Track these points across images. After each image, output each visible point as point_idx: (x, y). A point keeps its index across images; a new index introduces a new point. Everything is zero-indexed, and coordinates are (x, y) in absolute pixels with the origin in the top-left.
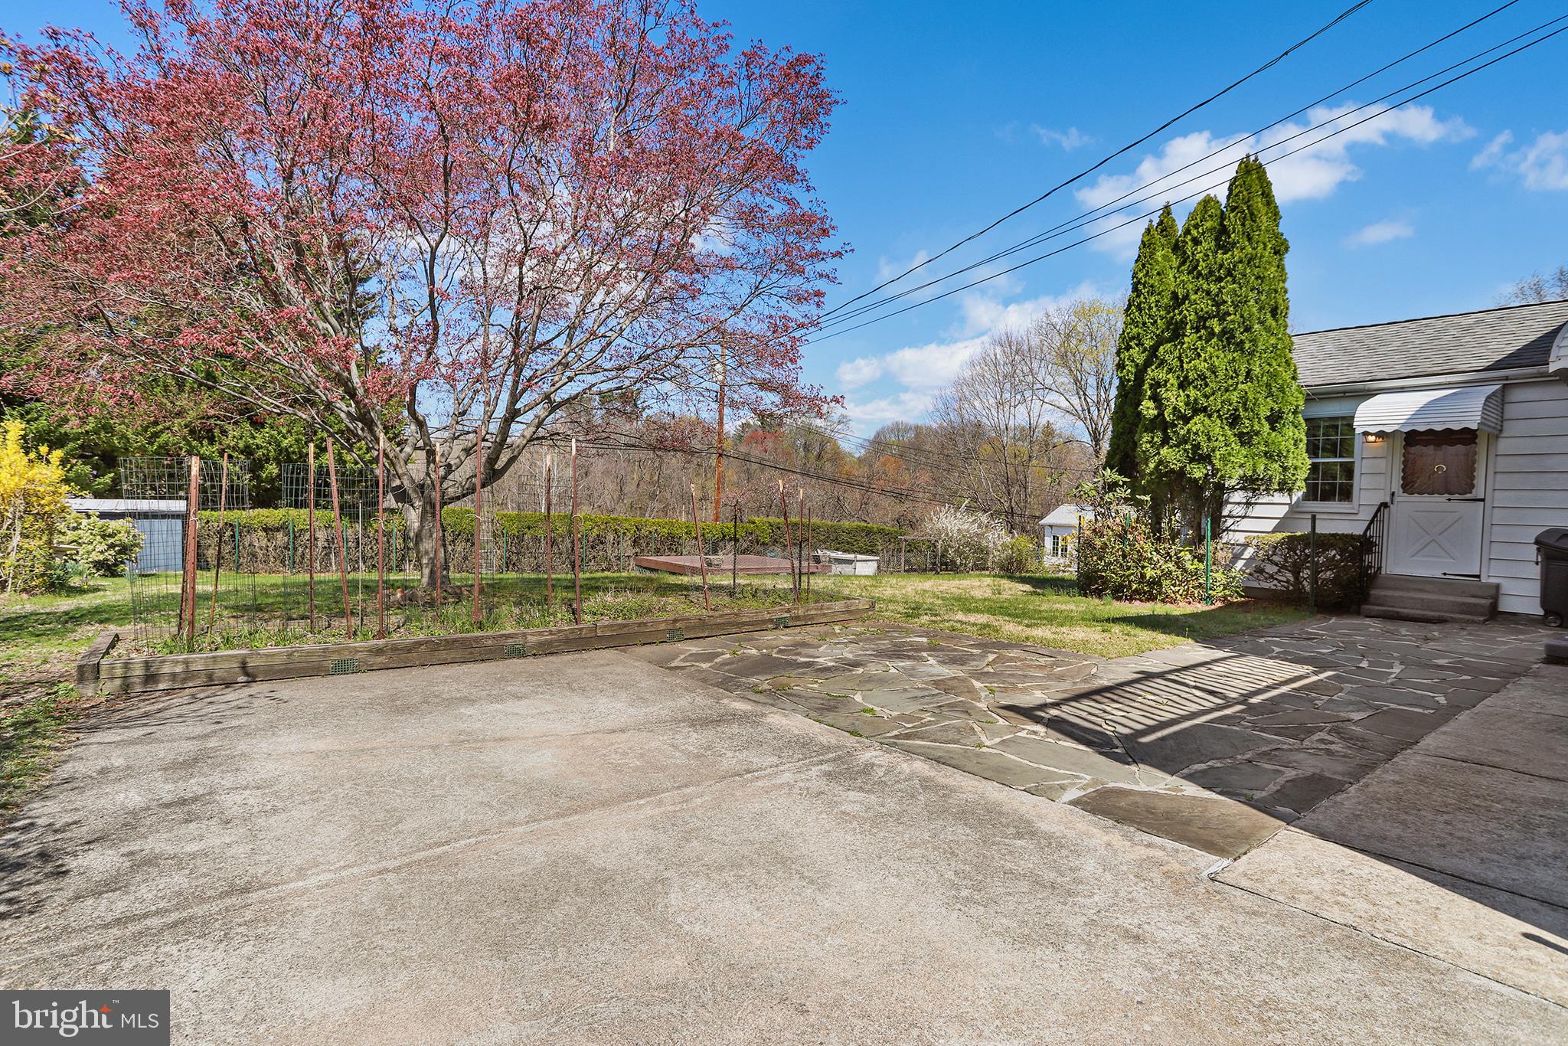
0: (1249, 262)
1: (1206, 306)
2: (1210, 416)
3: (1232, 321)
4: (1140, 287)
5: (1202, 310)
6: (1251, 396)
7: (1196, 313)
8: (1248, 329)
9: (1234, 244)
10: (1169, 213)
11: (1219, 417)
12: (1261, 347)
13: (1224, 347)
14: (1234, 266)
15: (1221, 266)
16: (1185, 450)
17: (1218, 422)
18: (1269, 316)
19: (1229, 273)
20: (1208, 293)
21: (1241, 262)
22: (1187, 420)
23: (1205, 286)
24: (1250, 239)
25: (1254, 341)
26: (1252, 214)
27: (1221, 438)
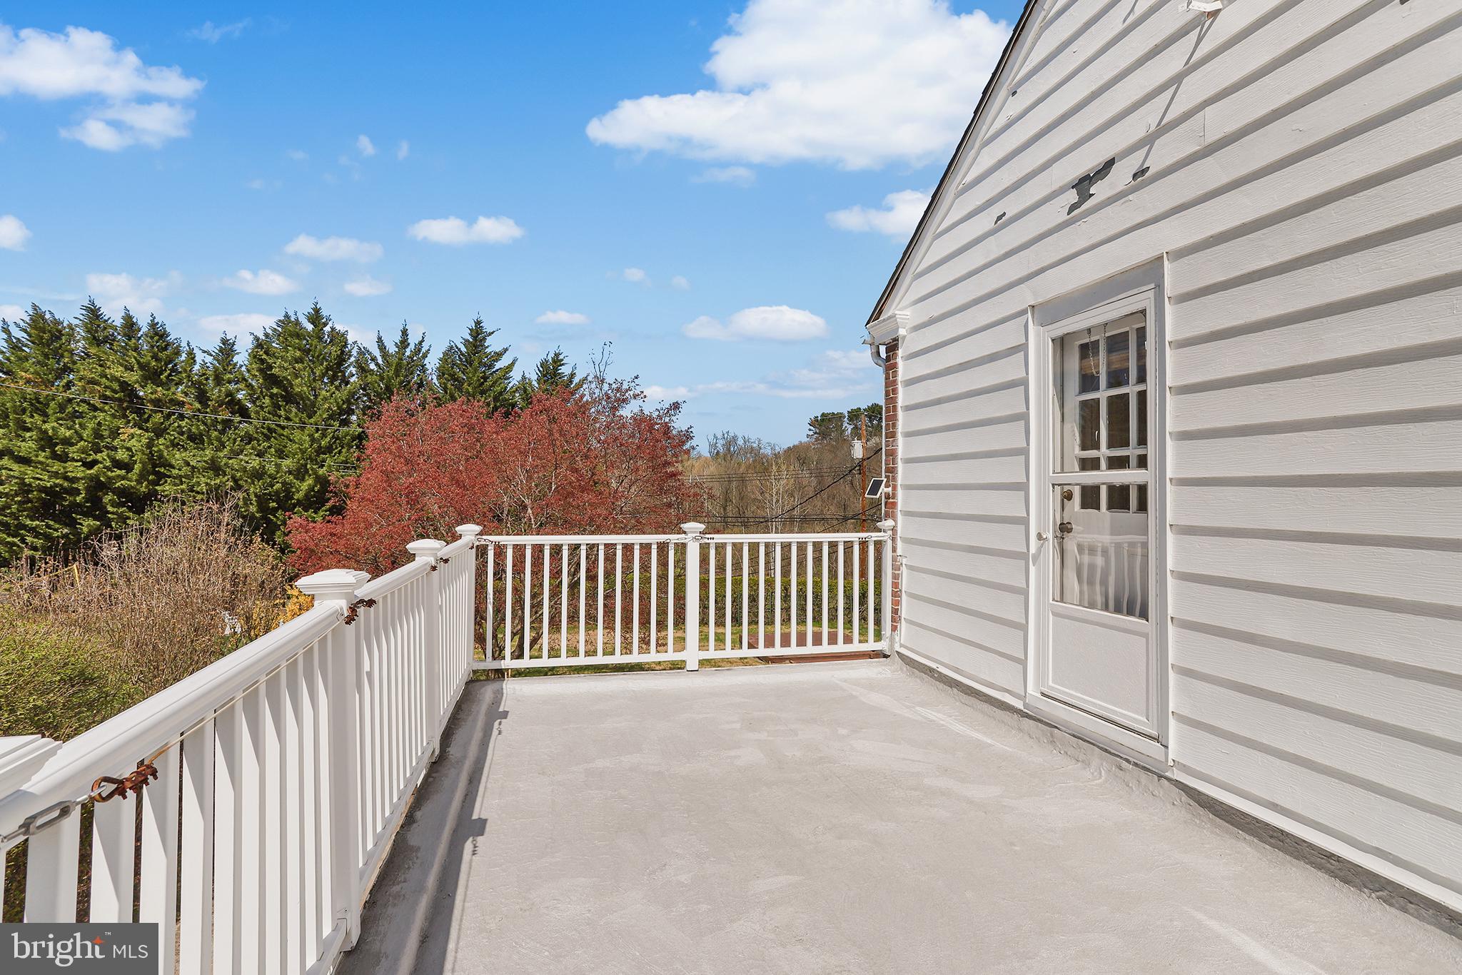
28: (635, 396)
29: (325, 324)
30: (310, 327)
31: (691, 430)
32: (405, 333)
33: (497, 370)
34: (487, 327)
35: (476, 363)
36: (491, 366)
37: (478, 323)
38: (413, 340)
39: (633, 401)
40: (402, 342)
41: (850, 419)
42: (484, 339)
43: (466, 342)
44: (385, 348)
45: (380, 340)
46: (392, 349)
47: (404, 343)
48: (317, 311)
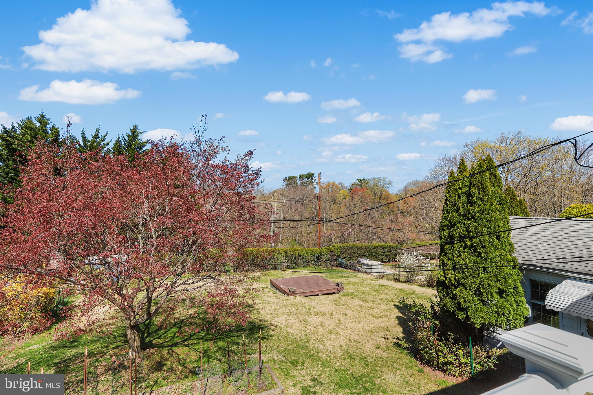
0: (483, 212)
1: (463, 231)
2: (466, 289)
3: (475, 242)
4: (448, 202)
5: (461, 233)
6: (486, 282)
7: (459, 234)
8: (484, 247)
9: (475, 203)
10: (463, 164)
11: (470, 290)
12: (491, 256)
13: (472, 253)
14: (475, 214)
15: (469, 212)
16: (455, 303)
17: (470, 292)
18: (495, 239)
19: (473, 217)
20: (464, 224)
21: (478, 212)
22: (456, 288)
23: (463, 221)
24: (482, 200)
25: (486, 254)
26: (483, 188)
27: (472, 302)
28: (223, 150)
29: (48, 124)
30: (38, 125)
31: (260, 170)
32: (98, 131)
33: (144, 151)
34: (140, 129)
35: (133, 146)
36: (141, 148)
37: (135, 127)
38: (101, 134)
39: (221, 153)
40: (95, 135)
41: (300, 178)
42: (138, 135)
43: (128, 136)
44: (85, 137)
45: (83, 133)
46: (89, 138)
47: (96, 136)
48: (43, 116)
